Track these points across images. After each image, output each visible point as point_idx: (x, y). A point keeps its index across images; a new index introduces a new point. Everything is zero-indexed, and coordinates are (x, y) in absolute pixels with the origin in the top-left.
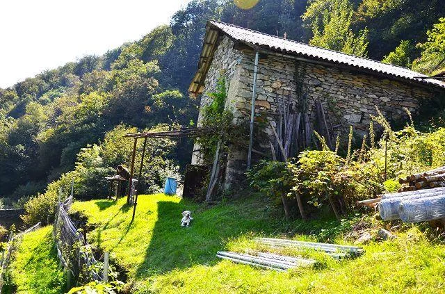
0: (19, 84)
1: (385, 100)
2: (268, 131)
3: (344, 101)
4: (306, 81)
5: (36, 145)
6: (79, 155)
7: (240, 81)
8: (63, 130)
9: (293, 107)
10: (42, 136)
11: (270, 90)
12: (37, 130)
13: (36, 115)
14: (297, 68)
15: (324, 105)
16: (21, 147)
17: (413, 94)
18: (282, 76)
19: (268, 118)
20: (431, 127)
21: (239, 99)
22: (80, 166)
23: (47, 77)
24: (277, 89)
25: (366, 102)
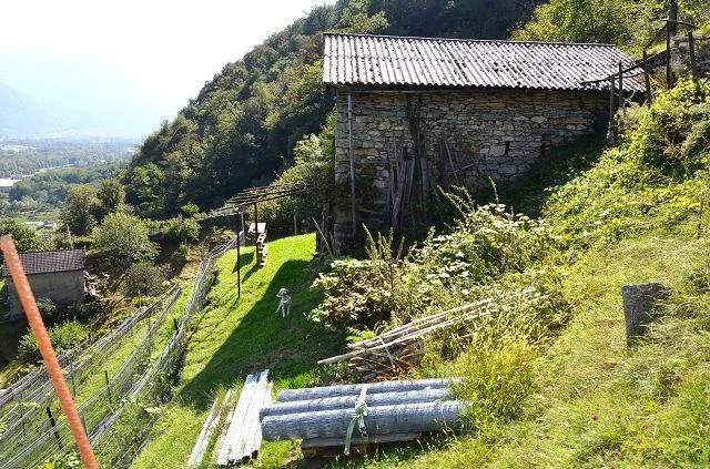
0: (248, 55)
1: (540, 120)
2: (380, 184)
3: (478, 132)
4: (423, 115)
5: (265, 132)
6: (296, 149)
8: (287, 113)
9: (409, 150)
10: (270, 120)
11: (377, 133)
12: (264, 115)
13: (262, 95)
14: (409, 99)
15: (451, 140)
16: (250, 136)
17: (582, 106)
19: (378, 168)
20: (569, 172)
22: (299, 161)
23: (274, 42)
24: (385, 131)
25: (510, 127)
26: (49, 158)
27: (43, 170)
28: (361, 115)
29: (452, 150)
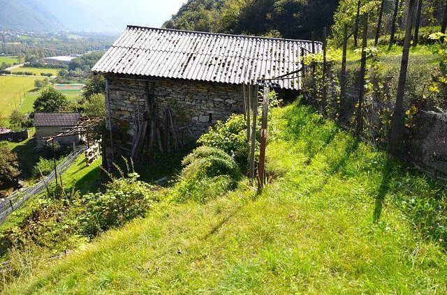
1: (231, 102)
4: (156, 93)
9: (148, 114)
11: (129, 102)
18: (135, 90)
19: (130, 123)
24: (134, 101)
25: (212, 105)
26: (94, 45)
27: (90, 52)
28: (119, 90)
29: (173, 117)
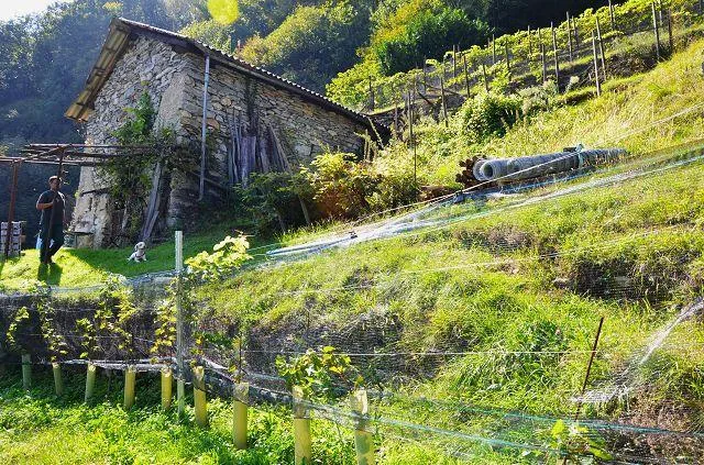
1: (333, 134)
2: (219, 156)
3: (296, 130)
4: (256, 102)
7: (184, 91)
9: (245, 131)
11: (219, 107)
14: (247, 84)
15: (274, 132)
18: (232, 92)
19: (217, 140)
21: (184, 113)
24: (226, 107)
25: (315, 134)
